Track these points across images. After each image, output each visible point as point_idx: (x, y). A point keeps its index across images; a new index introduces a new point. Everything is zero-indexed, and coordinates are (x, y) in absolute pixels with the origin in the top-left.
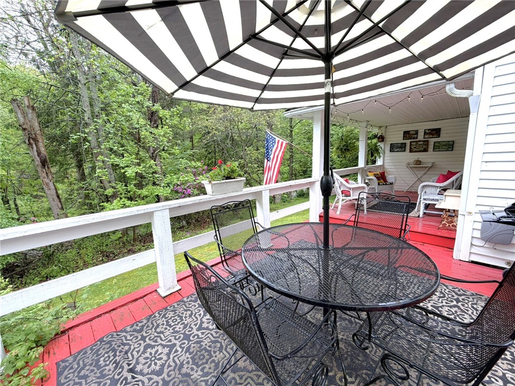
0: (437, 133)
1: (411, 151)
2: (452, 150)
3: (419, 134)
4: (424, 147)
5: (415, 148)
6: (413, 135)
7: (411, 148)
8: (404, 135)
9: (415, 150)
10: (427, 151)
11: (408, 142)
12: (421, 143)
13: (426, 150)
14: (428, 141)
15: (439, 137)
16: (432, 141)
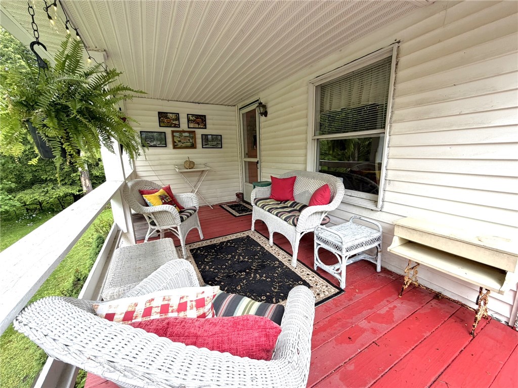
0: (202, 123)
1: (175, 147)
2: (221, 148)
3: (181, 120)
4: (191, 141)
5: (180, 141)
6: (173, 120)
7: (174, 142)
8: (159, 118)
9: (180, 144)
10: (196, 148)
11: (168, 131)
12: (187, 134)
13: (193, 146)
14: (195, 131)
15: (206, 128)
16: (199, 132)
